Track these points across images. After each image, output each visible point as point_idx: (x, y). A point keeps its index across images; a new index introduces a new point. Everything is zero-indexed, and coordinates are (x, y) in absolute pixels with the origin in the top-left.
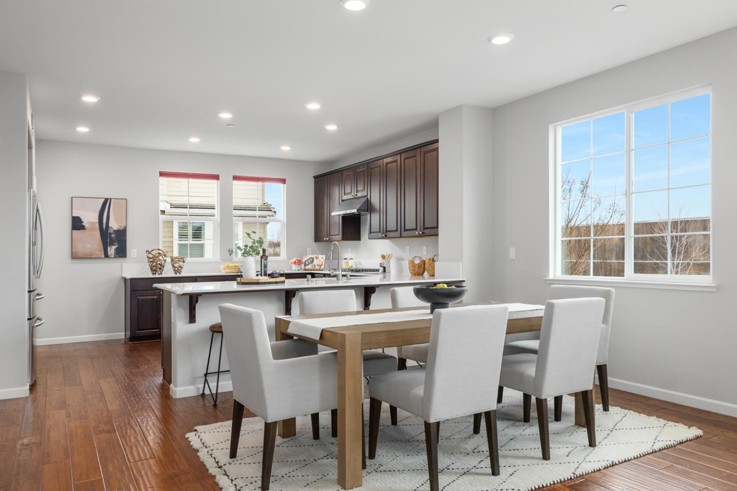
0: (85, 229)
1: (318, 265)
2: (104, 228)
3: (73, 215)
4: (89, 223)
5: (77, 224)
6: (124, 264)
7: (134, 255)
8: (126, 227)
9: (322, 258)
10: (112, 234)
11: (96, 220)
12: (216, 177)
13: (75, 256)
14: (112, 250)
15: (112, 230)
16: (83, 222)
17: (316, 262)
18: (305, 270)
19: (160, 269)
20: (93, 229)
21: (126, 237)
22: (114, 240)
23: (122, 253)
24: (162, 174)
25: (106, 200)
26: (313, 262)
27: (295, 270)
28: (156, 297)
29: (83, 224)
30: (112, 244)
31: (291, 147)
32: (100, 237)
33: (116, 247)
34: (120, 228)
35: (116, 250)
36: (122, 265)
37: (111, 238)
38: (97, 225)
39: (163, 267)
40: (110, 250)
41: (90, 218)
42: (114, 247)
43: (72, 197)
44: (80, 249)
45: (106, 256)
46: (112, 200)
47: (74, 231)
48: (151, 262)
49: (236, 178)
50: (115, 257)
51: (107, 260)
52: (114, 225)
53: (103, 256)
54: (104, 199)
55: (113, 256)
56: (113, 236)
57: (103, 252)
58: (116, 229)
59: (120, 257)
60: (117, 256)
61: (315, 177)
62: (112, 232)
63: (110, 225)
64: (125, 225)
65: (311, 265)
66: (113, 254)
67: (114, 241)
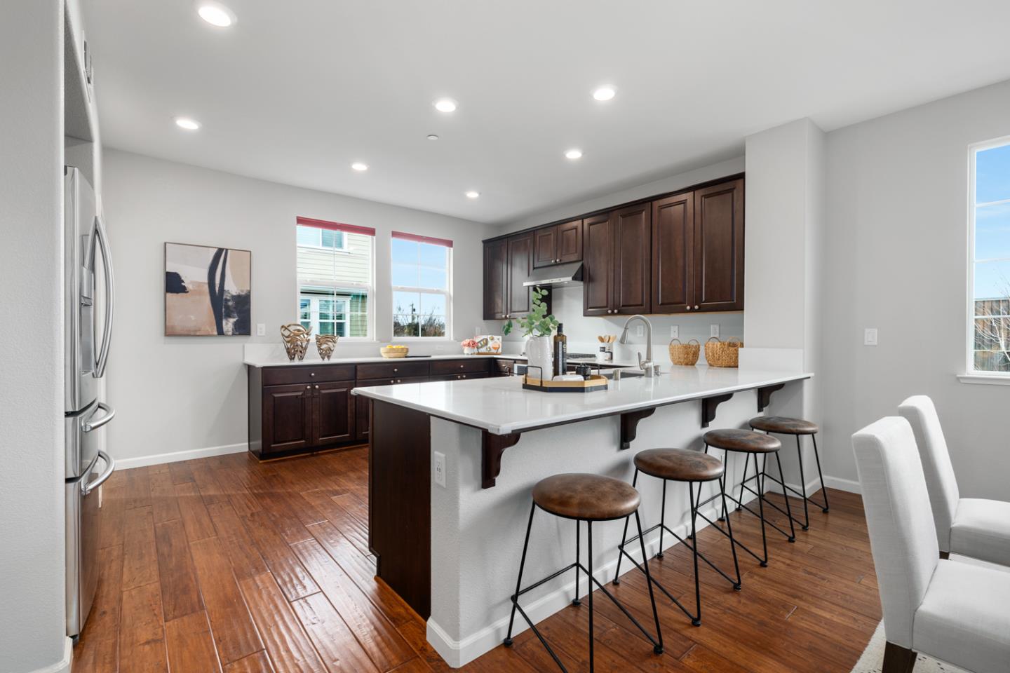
0: (187, 292)
1: (495, 348)
2: (217, 292)
3: (167, 270)
4: (192, 282)
5: (174, 284)
6: (247, 346)
7: (261, 332)
8: (250, 292)
9: (498, 339)
10: (229, 300)
11: (205, 279)
12: (371, 232)
13: (170, 332)
14: (228, 325)
15: (229, 295)
16: (183, 282)
17: (490, 344)
18: (479, 354)
19: (301, 352)
20: (200, 293)
21: (250, 305)
22: (231, 309)
23: (243, 328)
24: (301, 221)
25: (220, 251)
26: (486, 344)
27: (468, 354)
28: (300, 393)
29: (183, 284)
30: (228, 316)
31: (480, 194)
32: (210, 305)
33: (235, 320)
34: (241, 293)
35: (235, 324)
36: (244, 347)
37: (227, 307)
38: (206, 287)
39: (306, 349)
40: (227, 324)
41: (195, 275)
42: (232, 320)
43: (165, 244)
44: (178, 321)
45: (221, 332)
46: (229, 251)
47: (169, 295)
48: (288, 342)
49: (395, 234)
50: (233, 334)
51: (221, 339)
52: (232, 288)
53: (216, 333)
54: (216, 250)
55: (230, 333)
56: (230, 303)
57: (215, 327)
58: (234, 294)
59: (240, 334)
60: (237, 333)
61: (485, 242)
62: (228, 298)
63: (226, 288)
64: (249, 289)
65: (485, 348)
66: (231, 329)
67: (232, 312)
